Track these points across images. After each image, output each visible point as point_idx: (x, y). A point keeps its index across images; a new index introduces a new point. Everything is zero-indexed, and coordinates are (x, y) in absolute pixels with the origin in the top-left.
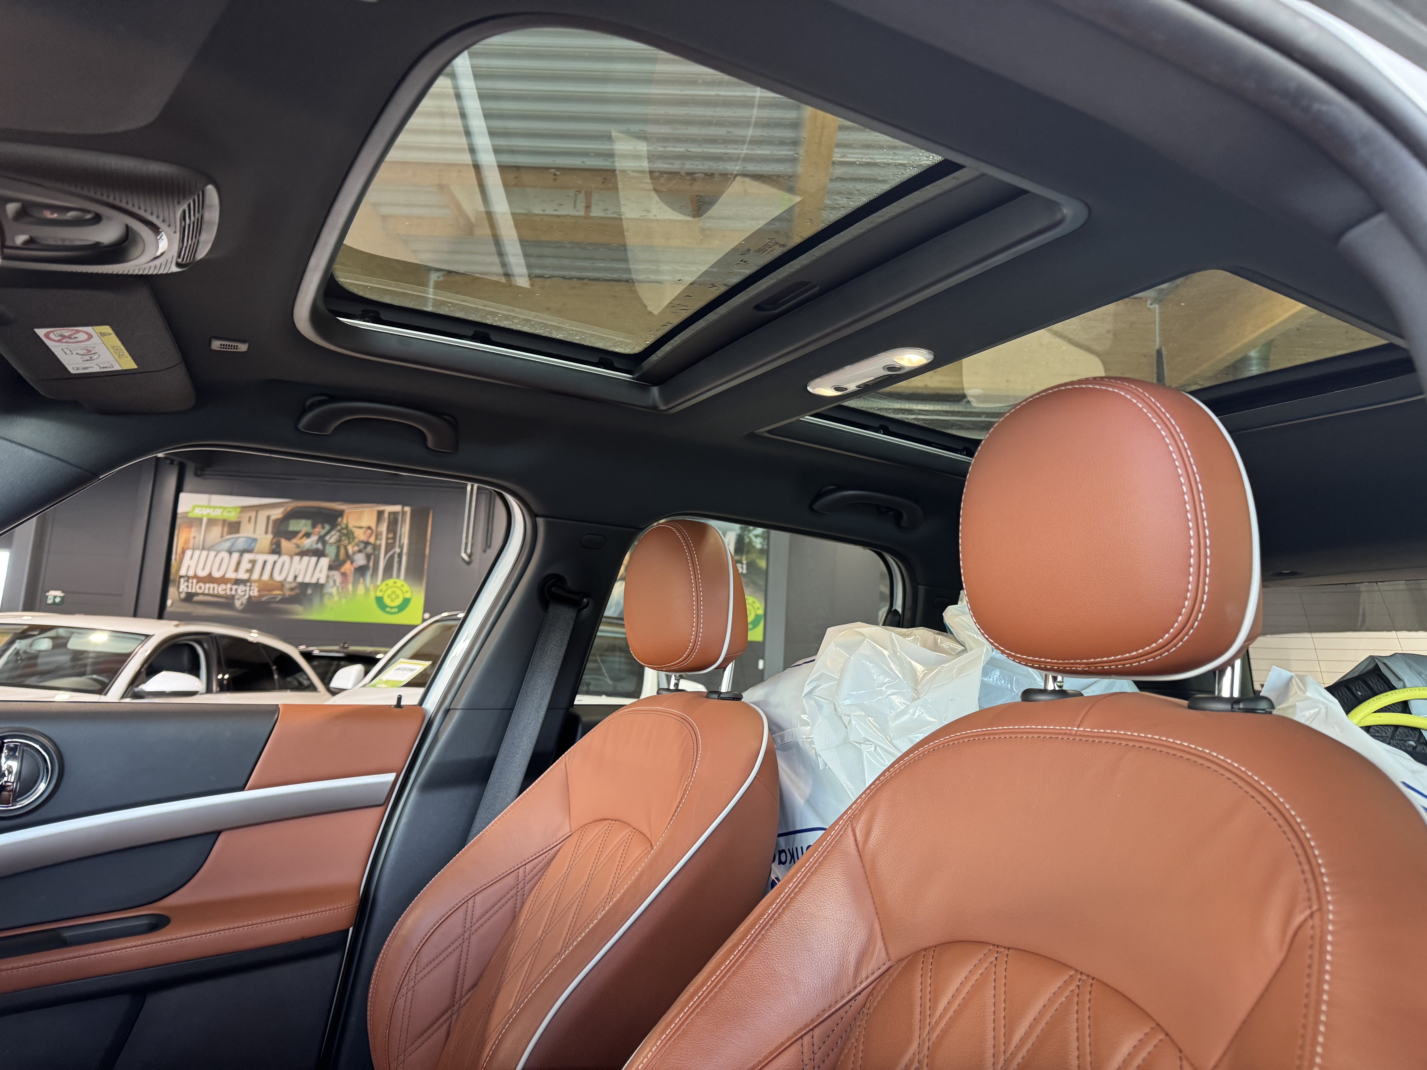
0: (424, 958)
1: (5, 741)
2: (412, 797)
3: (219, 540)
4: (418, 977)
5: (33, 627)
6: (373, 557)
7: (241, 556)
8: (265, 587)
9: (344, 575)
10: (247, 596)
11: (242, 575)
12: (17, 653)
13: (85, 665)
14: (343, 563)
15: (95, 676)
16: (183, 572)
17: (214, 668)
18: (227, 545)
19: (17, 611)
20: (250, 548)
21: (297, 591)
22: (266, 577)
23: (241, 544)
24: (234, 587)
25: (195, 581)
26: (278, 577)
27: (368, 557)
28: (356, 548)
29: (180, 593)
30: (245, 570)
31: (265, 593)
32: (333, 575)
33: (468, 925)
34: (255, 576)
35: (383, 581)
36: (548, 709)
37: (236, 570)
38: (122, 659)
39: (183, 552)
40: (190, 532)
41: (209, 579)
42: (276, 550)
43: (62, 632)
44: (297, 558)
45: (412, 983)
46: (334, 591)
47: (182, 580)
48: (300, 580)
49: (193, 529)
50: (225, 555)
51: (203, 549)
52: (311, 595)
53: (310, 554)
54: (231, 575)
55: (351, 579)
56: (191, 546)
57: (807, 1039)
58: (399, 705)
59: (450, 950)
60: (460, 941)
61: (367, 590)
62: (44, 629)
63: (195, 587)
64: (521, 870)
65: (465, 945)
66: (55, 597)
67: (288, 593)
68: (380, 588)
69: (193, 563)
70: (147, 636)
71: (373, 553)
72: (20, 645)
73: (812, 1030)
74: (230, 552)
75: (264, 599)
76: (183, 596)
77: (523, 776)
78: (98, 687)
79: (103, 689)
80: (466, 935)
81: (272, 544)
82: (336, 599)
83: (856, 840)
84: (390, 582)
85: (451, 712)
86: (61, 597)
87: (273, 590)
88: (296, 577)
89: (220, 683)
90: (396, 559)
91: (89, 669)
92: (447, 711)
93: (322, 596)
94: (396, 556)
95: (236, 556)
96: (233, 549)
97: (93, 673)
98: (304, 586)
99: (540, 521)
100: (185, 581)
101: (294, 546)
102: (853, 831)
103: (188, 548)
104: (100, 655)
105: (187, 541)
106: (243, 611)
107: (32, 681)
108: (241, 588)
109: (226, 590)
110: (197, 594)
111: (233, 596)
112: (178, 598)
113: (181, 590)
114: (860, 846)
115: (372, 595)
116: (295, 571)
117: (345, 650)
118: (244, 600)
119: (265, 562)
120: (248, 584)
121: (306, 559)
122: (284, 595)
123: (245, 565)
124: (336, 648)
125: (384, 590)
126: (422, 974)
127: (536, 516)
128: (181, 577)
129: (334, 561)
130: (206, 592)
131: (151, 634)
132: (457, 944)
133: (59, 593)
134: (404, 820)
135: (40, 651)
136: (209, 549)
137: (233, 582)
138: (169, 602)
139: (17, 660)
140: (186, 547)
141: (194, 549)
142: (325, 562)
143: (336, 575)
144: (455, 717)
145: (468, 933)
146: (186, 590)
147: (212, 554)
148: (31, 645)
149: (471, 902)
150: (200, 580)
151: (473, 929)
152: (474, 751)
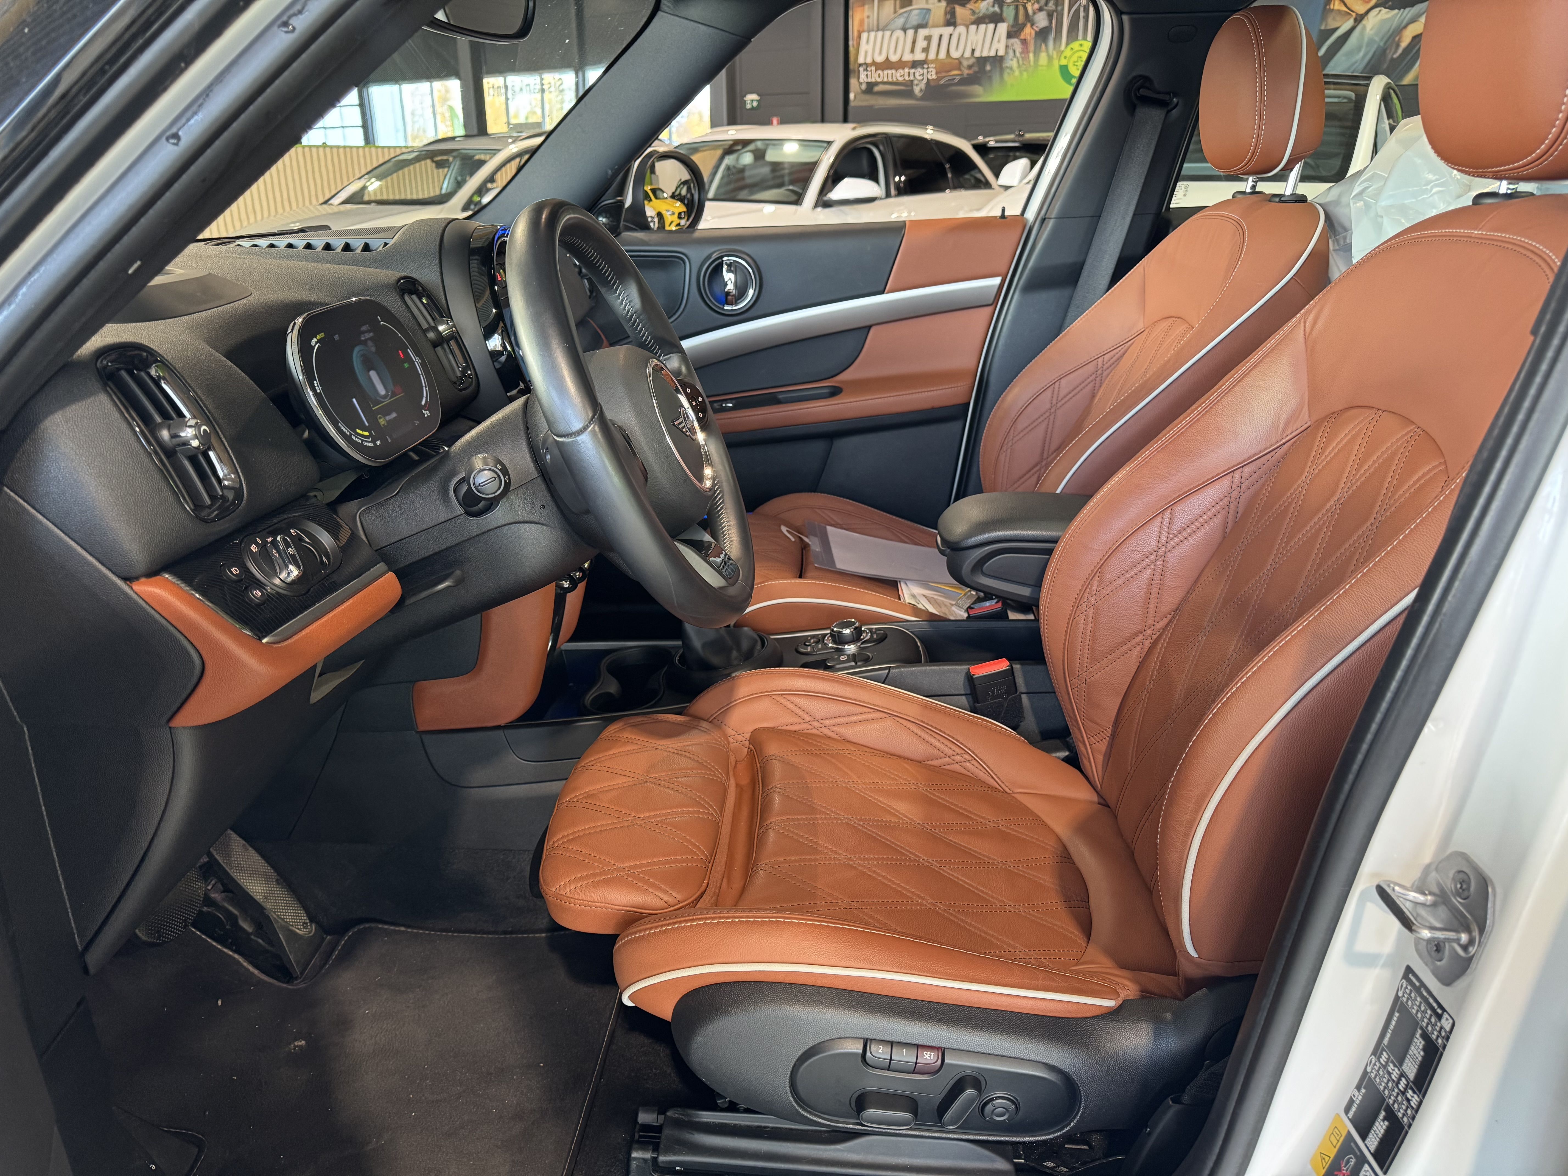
0: (1020, 425)
2: (1015, 298)
3: (893, 16)
4: (1015, 439)
5: (737, 142)
6: (1055, 14)
7: (916, 32)
8: (943, 68)
9: (1024, 42)
10: (925, 81)
11: (919, 56)
12: (728, 168)
13: (783, 176)
14: (1023, 26)
15: (791, 187)
16: (861, 60)
17: (891, 172)
18: (900, 21)
19: (722, 125)
20: (924, 22)
21: (976, 69)
22: (942, 55)
23: (914, 19)
24: (912, 71)
25: (873, 68)
26: (955, 54)
27: (1050, 16)
28: (1036, 6)
29: (861, 84)
30: (921, 50)
31: (944, 74)
32: (1012, 45)
33: (1054, 402)
34: (932, 56)
35: (1067, 44)
36: (1134, 214)
37: (912, 51)
38: (811, 167)
39: (859, 37)
40: (863, 10)
41: (887, 65)
42: (951, 21)
43: (759, 144)
44: (973, 28)
45: (1010, 444)
46: (1014, 63)
47: (861, 69)
48: (977, 54)
49: (866, 7)
50: (899, 33)
51: (878, 30)
52: (990, 71)
53: (987, 21)
54: (908, 57)
55: (1031, 47)
56: (866, 28)
57: (1237, 473)
58: (1003, 216)
59: (1040, 420)
60: (1048, 414)
61: (1050, 58)
62: (746, 143)
63: (874, 76)
64: (1100, 360)
65: (1052, 417)
66: (752, 101)
67: (966, 72)
68: (1064, 54)
69: (870, 48)
70: (829, 143)
71: (1056, 11)
72: (729, 160)
73: (1243, 467)
74: (905, 30)
75: (942, 82)
76: (864, 87)
77: (1110, 279)
78: (794, 198)
79: (797, 200)
80: (1053, 410)
81: (946, 13)
82: (1017, 73)
83: (1305, 330)
84: (1075, 45)
85: (1047, 220)
86: (757, 101)
87: (950, 71)
88: (973, 51)
89: (897, 185)
90: (1082, 14)
91: (787, 179)
92: (1044, 220)
93: (1002, 70)
94: (1082, 9)
95: (910, 33)
96: (907, 26)
97: (792, 182)
98: (982, 60)
99: (1125, 18)
100: (864, 70)
101: (969, 12)
102: (1305, 323)
103: (864, 31)
104: (793, 165)
105: (862, 22)
106: (922, 98)
107: (743, 194)
108: (919, 71)
109: (903, 75)
110: (876, 84)
111: (912, 81)
112: (859, 91)
113: (861, 80)
114: (1307, 335)
115: (1056, 64)
116: (972, 45)
117: (1021, 139)
118: (923, 85)
119: (941, 36)
120: (926, 66)
121: (982, 27)
122: (962, 75)
123: (921, 44)
124: (1012, 136)
125: (1068, 56)
126: (1018, 438)
127: (1122, 13)
128: (860, 65)
129: (1013, 26)
130: (886, 80)
131: (832, 140)
132: (1045, 416)
133: (754, 97)
134: (1009, 317)
135: (745, 166)
136: (883, 30)
137: (910, 65)
138: (852, 96)
139: (729, 175)
140: (861, 30)
141: (869, 31)
142: (1003, 28)
143: (1016, 43)
144: (1050, 225)
145: (1054, 408)
146: (866, 80)
147: (888, 33)
148: (737, 159)
149: (1057, 384)
150: (879, 66)
151: (1058, 405)
152: (1066, 257)
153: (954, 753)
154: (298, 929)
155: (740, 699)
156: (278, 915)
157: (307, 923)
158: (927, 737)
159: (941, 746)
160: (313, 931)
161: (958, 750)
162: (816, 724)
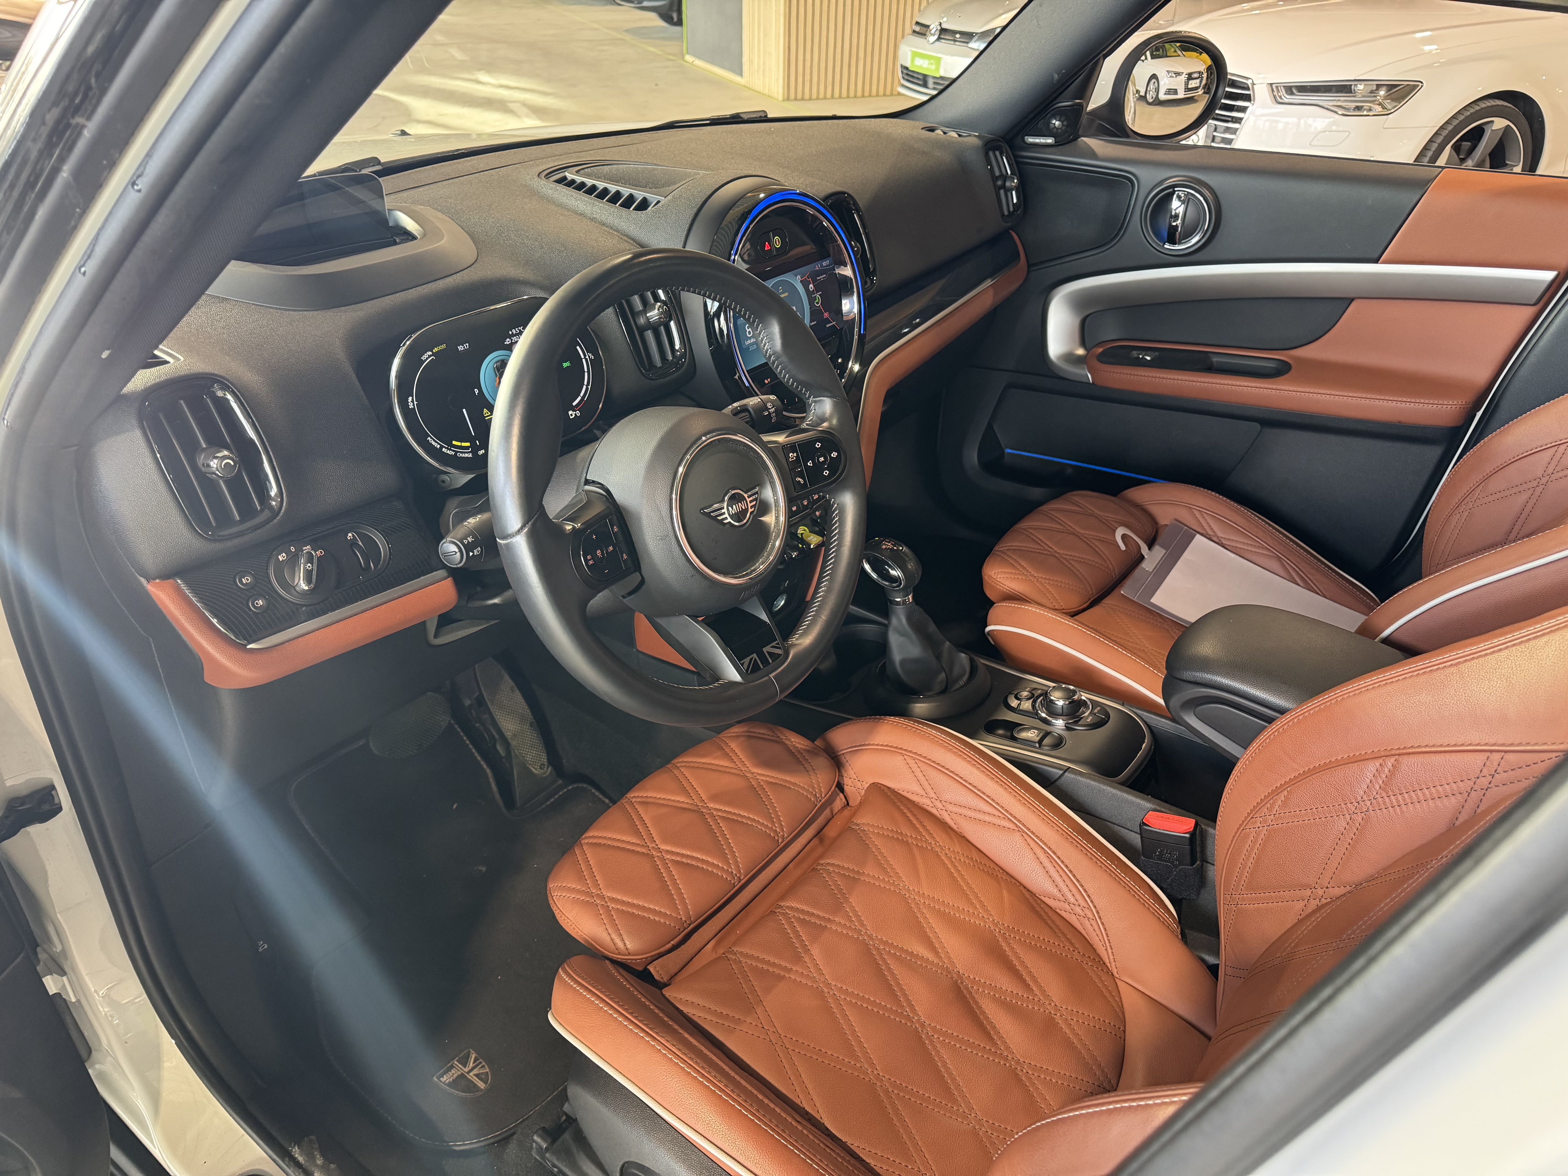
1: (1176, 189)
4: (1480, 502)
45: (1470, 506)
57: (1496, 757)
59: (1521, 488)
60: (1535, 483)
73: (1506, 752)
80: (1544, 481)
126: (1484, 500)
132: (1531, 485)
145: (1547, 479)
151: (1554, 477)
153: (1075, 902)
154: (534, 768)
155: (873, 745)
156: (520, 753)
157: (544, 765)
158: (1053, 872)
159: (1065, 890)
160: (548, 773)
161: (1083, 903)
162: (939, 805)
